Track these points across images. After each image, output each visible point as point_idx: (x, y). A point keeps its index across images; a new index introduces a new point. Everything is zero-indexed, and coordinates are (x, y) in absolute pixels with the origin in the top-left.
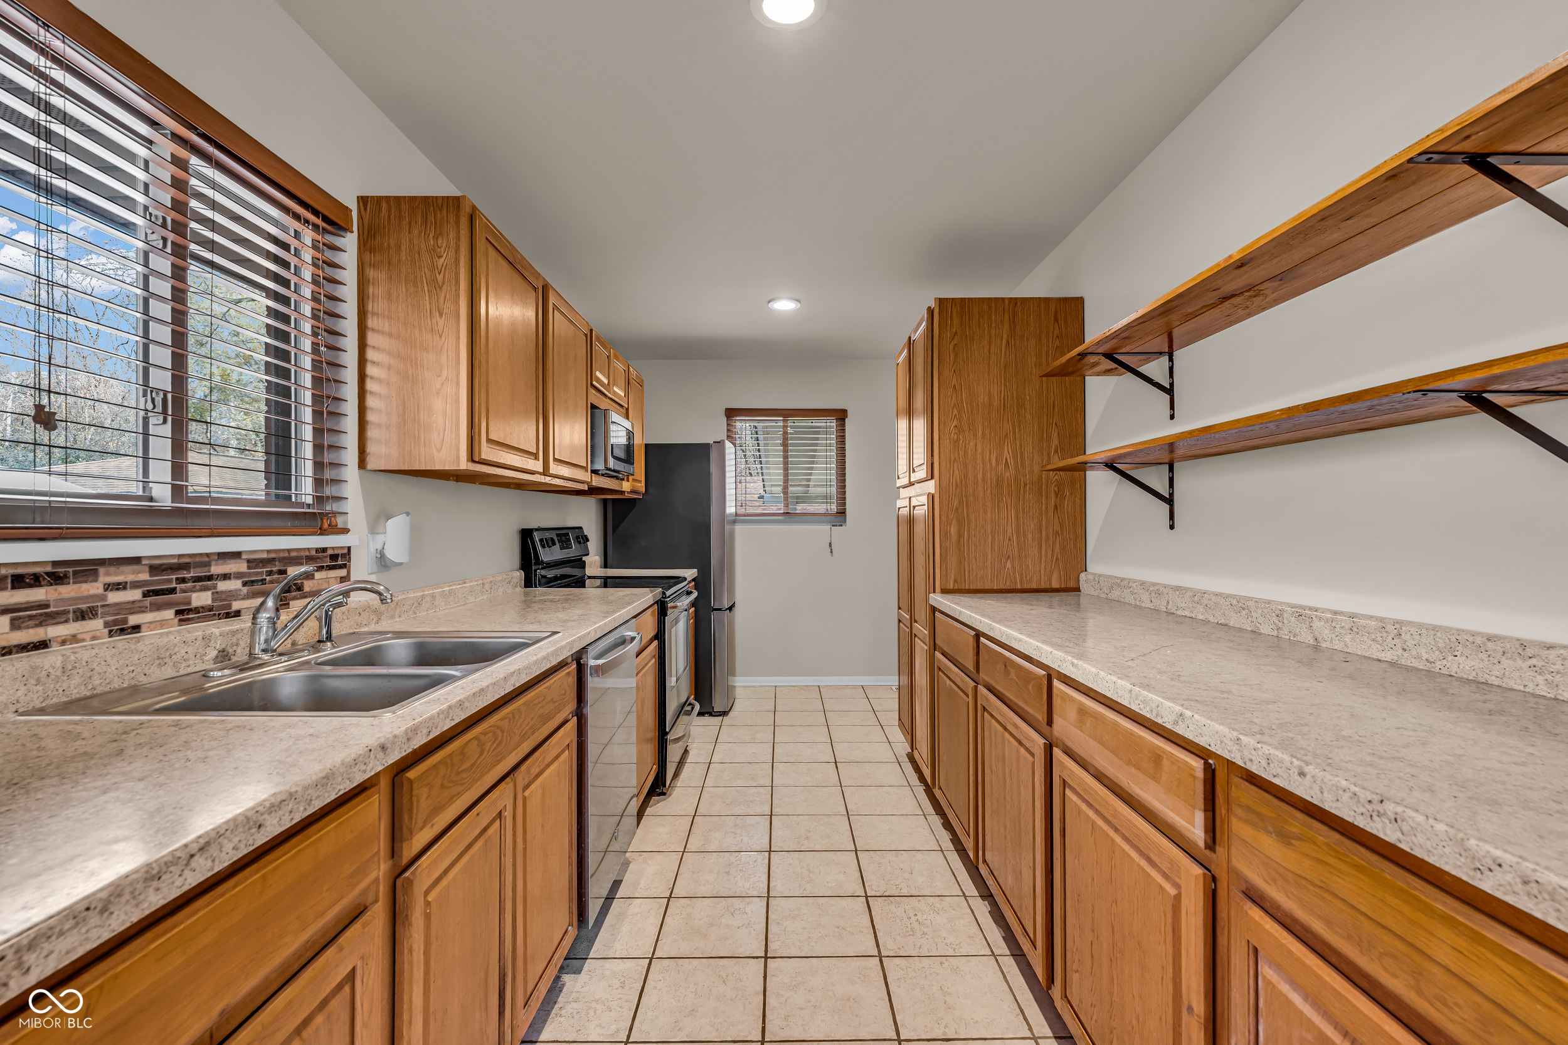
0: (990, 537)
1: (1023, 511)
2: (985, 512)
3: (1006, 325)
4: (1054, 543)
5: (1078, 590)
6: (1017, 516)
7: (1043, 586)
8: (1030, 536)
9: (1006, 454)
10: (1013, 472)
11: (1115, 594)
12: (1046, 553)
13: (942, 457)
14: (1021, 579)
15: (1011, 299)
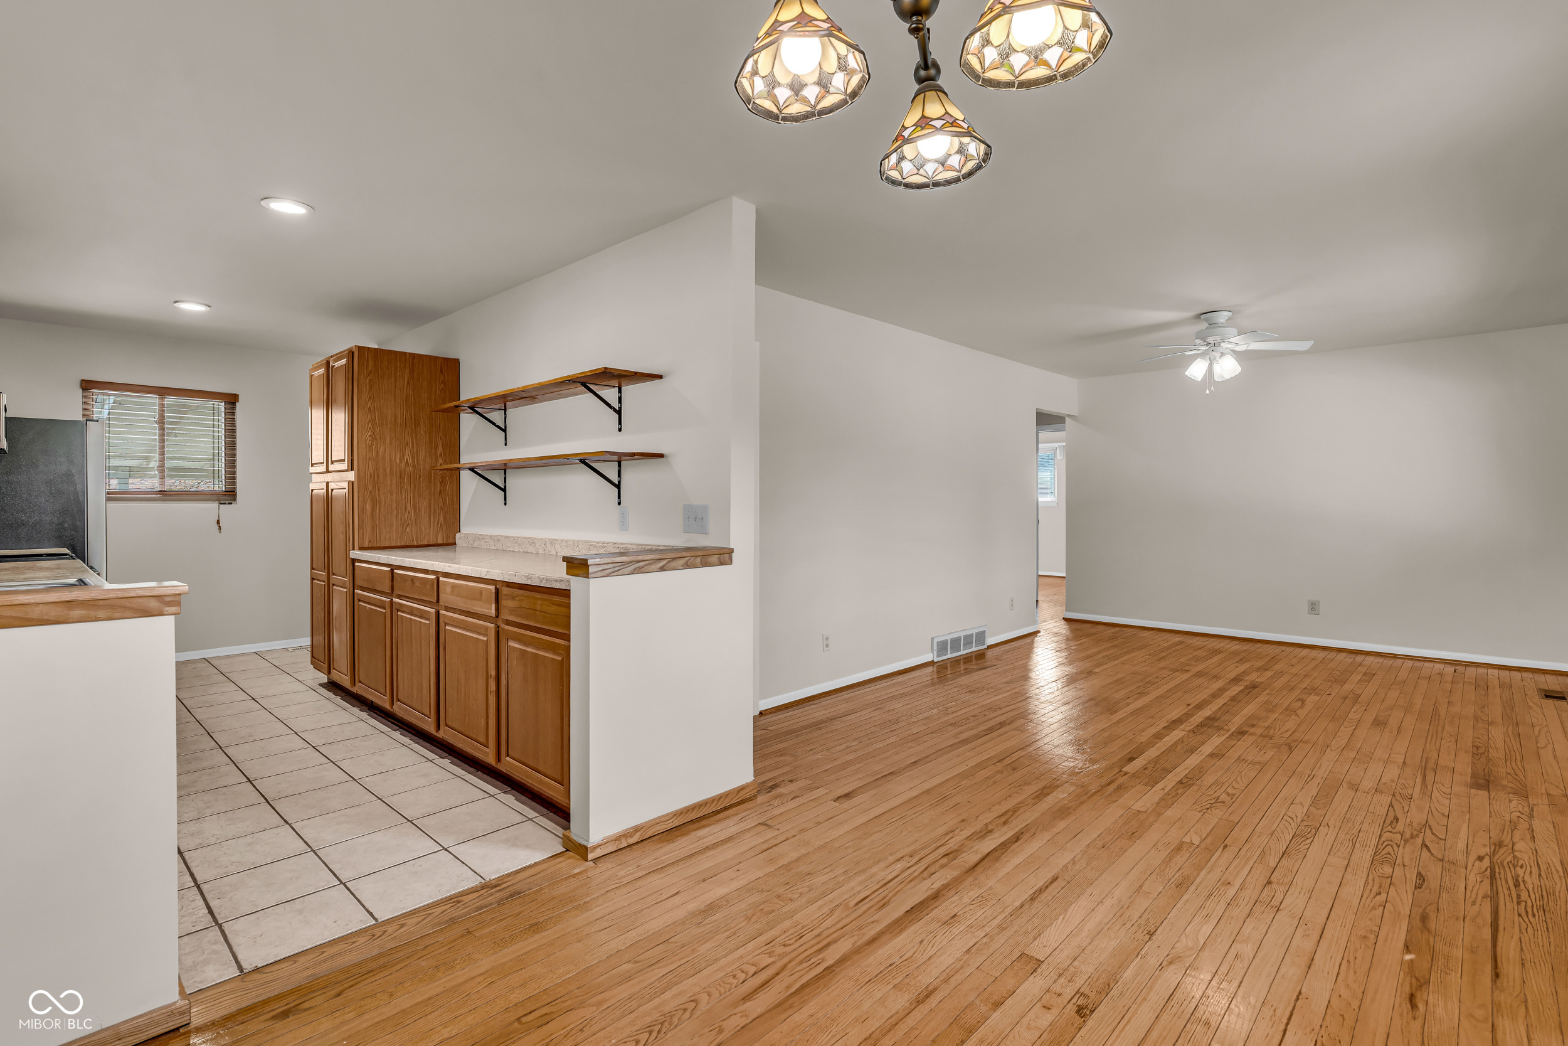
0: (395, 511)
1: (418, 494)
2: (392, 494)
3: (407, 371)
4: (439, 515)
5: (455, 544)
6: (414, 497)
7: (432, 543)
8: (423, 510)
9: (407, 456)
10: (411, 468)
11: (476, 544)
12: (434, 521)
13: (360, 455)
14: (417, 538)
15: (410, 354)
